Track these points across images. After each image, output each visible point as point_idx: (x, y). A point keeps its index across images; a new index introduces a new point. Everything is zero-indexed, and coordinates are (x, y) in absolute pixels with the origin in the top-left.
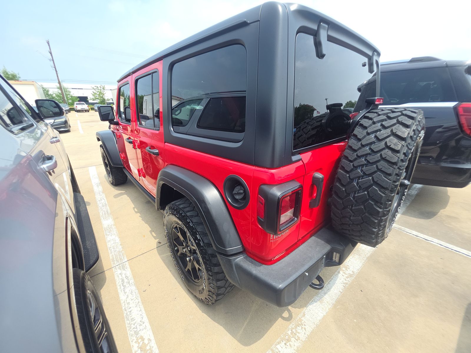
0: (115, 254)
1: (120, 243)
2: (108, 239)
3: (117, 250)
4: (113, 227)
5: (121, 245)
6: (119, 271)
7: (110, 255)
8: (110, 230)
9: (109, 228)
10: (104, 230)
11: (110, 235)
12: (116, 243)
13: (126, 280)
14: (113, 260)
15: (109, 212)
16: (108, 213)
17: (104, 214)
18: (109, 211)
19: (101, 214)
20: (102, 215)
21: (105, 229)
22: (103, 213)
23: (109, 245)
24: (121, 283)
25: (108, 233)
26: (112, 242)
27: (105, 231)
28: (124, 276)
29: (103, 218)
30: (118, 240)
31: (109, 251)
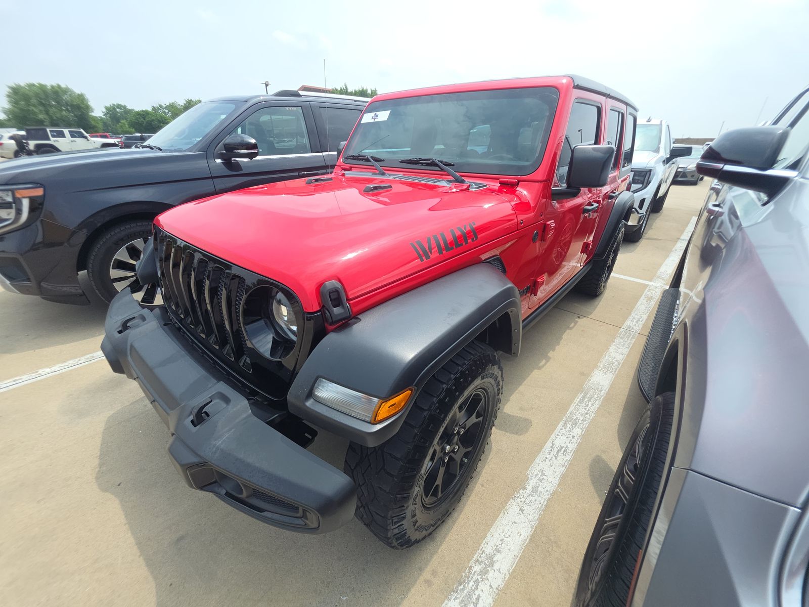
0: (628, 340)
1: (614, 343)
2: (621, 357)
3: (622, 341)
4: (602, 367)
5: (614, 342)
6: (635, 328)
7: (633, 342)
8: (610, 365)
9: (608, 368)
10: (617, 372)
11: (615, 359)
12: (617, 347)
13: (635, 321)
14: (633, 337)
15: (580, 396)
16: (584, 397)
17: (592, 400)
18: (579, 400)
19: (597, 405)
20: (597, 402)
21: (615, 372)
22: (592, 404)
23: (626, 351)
24: (640, 322)
25: (616, 363)
26: (620, 351)
27: (616, 369)
28: (634, 324)
29: (602, 394)
30: (612, 349)
31: (631, 346)
